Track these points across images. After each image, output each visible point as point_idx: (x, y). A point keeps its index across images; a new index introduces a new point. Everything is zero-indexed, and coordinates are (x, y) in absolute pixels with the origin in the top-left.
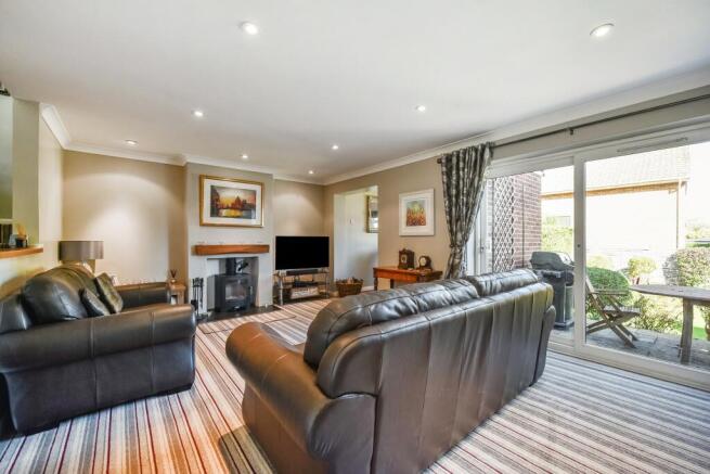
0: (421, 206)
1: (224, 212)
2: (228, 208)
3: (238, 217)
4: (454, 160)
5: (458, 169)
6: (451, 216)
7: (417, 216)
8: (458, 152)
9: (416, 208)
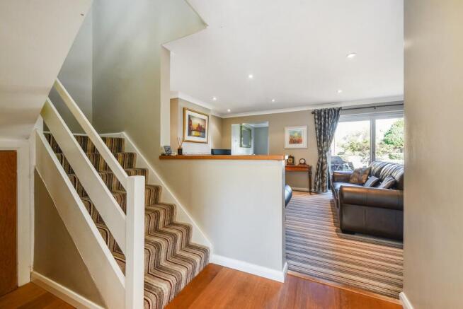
0: (300, 134)
1: (193, 133)
2: (195, 130)
3: (199, 136)
4: (323, 113)
5: (325, 118)
6: (320, 139)
7: (297, 139)
8: (325, 110)
9: (296, 134)
